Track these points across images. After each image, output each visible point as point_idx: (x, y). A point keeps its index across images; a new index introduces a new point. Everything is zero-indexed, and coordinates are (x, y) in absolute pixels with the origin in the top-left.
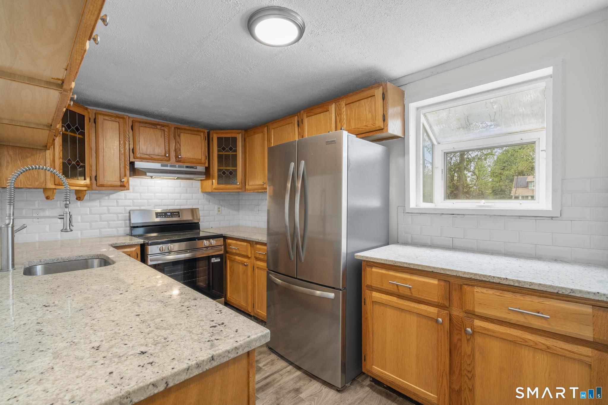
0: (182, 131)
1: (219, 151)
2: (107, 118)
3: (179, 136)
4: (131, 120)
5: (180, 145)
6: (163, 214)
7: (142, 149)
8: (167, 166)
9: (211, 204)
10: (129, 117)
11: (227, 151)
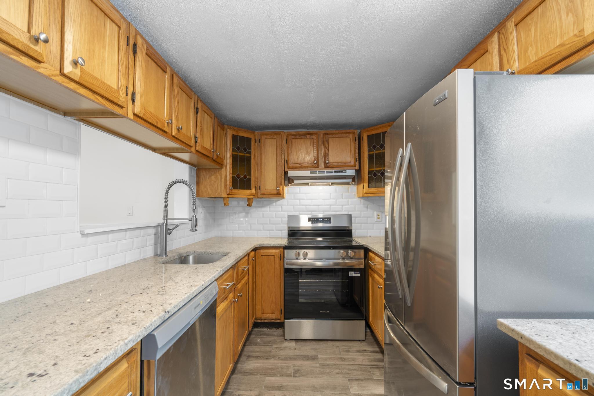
0: (330, 136)
1: (369, 151)
2: (267, 137)
3: (328, 141)
4: (286, 134)
5: (328, 151)
6: (315, 220)
7: (294, 159)
8: (316, 172)
9: (369, 210)
10: (284, 132)
11: (378, 149)
